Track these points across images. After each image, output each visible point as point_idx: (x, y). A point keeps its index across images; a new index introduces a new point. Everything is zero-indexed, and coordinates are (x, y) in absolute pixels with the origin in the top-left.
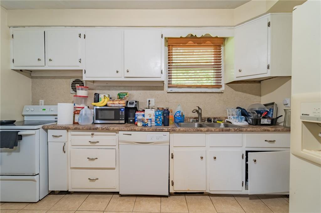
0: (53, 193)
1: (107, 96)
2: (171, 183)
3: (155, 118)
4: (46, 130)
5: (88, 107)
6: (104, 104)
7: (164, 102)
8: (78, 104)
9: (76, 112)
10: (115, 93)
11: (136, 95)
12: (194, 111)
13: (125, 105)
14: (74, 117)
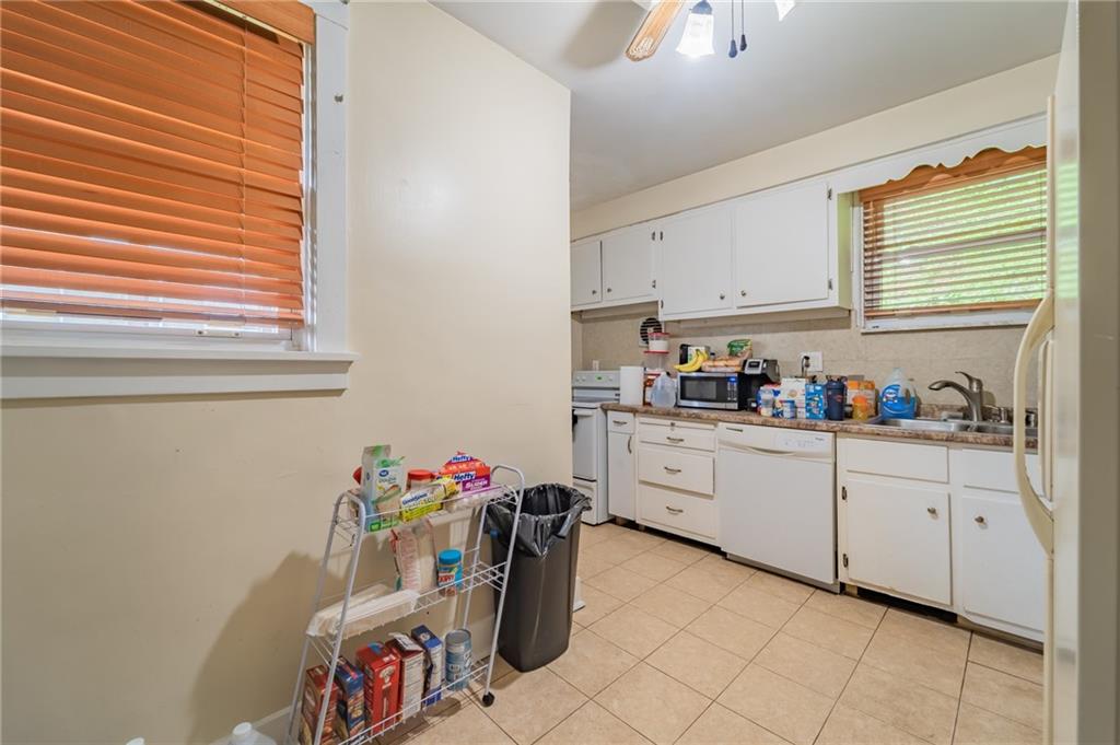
0: (613, 520)
1: (702, 349)
2: (839, 560)
3: (807, 399)
4: (605, 411)
5: (668, 374)
6: (697, 367)
7: (852, 360)
8: (651, 368)
9: (648, 383)
10: (720, 343)
11: (771, 345)
12: (935, 387)
13: (739, 369)
14: (644, 392)
